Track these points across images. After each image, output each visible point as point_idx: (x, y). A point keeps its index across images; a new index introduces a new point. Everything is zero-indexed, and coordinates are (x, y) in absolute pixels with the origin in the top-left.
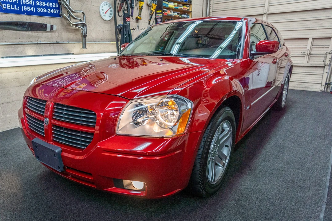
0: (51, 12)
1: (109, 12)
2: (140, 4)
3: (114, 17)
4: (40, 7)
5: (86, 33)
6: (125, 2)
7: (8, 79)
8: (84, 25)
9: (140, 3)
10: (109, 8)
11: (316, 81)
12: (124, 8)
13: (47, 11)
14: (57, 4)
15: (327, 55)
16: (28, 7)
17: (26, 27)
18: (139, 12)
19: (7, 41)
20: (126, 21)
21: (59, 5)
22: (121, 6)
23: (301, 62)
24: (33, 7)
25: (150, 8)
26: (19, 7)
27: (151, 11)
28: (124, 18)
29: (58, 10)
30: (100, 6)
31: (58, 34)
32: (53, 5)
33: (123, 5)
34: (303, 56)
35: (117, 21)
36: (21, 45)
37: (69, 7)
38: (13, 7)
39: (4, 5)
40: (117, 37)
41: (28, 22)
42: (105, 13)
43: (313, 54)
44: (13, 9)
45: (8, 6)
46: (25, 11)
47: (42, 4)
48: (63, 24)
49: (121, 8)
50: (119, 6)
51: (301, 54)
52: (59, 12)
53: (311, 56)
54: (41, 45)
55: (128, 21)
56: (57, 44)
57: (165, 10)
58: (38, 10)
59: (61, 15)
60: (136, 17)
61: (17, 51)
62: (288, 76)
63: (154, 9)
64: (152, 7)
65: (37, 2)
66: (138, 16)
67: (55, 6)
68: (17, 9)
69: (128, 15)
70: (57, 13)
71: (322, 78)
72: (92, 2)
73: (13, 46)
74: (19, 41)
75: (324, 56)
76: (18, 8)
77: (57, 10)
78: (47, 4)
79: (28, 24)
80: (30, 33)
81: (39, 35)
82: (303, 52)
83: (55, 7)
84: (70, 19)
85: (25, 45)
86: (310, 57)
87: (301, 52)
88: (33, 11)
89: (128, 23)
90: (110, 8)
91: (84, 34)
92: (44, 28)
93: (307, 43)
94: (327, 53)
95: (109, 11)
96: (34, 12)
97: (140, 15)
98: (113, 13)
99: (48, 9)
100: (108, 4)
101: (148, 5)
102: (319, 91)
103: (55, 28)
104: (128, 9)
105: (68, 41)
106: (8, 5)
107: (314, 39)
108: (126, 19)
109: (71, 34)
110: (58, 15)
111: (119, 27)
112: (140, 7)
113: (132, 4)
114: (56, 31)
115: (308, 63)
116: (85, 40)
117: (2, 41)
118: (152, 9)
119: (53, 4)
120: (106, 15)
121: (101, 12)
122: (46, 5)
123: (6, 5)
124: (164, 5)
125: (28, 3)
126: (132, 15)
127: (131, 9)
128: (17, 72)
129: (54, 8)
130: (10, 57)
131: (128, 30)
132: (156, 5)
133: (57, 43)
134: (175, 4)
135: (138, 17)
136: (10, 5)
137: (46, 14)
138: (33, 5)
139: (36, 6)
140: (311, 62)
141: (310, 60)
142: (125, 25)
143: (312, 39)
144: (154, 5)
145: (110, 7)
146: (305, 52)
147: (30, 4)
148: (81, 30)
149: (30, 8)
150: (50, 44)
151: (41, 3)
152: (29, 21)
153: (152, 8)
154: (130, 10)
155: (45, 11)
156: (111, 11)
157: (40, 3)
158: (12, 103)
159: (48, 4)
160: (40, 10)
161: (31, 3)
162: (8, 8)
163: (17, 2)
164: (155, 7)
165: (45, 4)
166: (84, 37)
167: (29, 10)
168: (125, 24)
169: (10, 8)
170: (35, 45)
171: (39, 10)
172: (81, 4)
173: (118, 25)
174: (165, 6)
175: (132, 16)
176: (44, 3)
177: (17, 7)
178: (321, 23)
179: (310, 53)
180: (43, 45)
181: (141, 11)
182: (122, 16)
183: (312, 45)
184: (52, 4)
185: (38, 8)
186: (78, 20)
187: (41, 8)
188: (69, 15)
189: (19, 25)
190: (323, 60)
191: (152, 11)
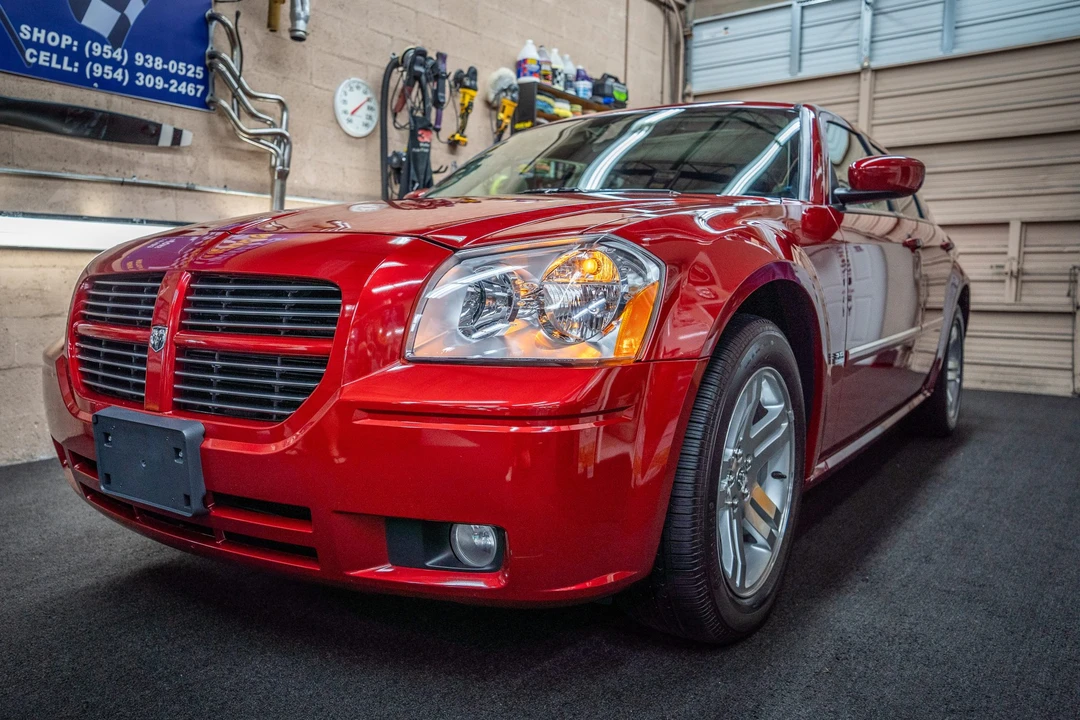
0: (180, 89)
1: (363, 111)
2: (464, 97)
3: (379, 127)
4: (146, 71)
5: (287, 163)
6: (417, 84)
7: (5, 288)
8: (281, 138)
9: (464, 94)
10: (365, 97)
11: (1054, 362)
12: (413, 100)
13: (166, 86)
14: (199, 69)
15: (1076, 275)
16: (107, 67)
17: (93, 124)
18: (460, 121)
19: (21, 162)
20: (420, 139)
21: (206, 71)
22: (404, 96)
23: (994, 299)
24: (124, 68)
25: (494, 113)
26: (76, 64)
27: (499, 122)
28: (411, 131)
29: (201, 88)
30: (337, 88)
31: (194, 159)
32: (188, 70)
33: (410, 92)
34: (996, 278)
35: (390, 142)
36: (67, 183)
37: (238, 81)
38: (60, 61)
39: (29, 52)
40: (387, 191)
41: (101, 111)
42: (353, 113)
43: (1029, 271)
44: (59, 67)
45: (42, 58)
46: (94, 79)
47: (154, 62)
48: (213, 132)
49: (405, 102)
50: (396, 98)
51: (991, 271)
52: (205, 93)
53: (1026, 278)
54: (135, 189)
55: (426, 139)
56: (188, 193)
57: (542, 120)
58: (137, 78)
59: (211, 102)
60: (449, 135)
61: (51, 200)
62: (958, 320)
63: (508, 117)
64: (501, 109)
65: (138, 54)
66: (458, 132)
67: (195, 73)
68: (70, 69)
69: (425, 123)
70: (199, 95)
71: (1073, 349)
72: (311, 74)
73: (41, 182)
74: (63, 169)
75: (1067, 278)
76: (73, 67)
77: (198, 87)
78: (168, 64)
79: (101, 119)
80: (104, 148)
81: (131, 156)
82: (998, 267)
83: (193, 76)
84: (239, 117)
85: (81, 184)
86: (1023, 282)
87: (992, 267)
88: (123, 80)
89: (426, 148)
90: (369, 100)
91: (279, 168)
92: (152, 135)
93: (1007, 239)
94: (1077, 271)
95: (364, 108)
96: (125, 83)
97: (463, 130)
98: (376, 115)
99: (172, 81)
100: (363, 88)
101: (488, 104)
102: (1069, 395)
103: (187, 139)
104: (424, 106)
105: (225, 187)
106: (42, 53)
107: (1027, 224)
108: (420, 132)
109: (237, 167)
110: (203, 103)
111: (395, 160)
112: (462, 105)
113: (440, 94)
114: (190, 149)
115: (1016, 300)
116: (283, 187)
117: (6, 161)
118: (501, 116)
119: (190, 66)
120: (354, 118)
121: (340, 107)
122: (165, 67)
123: (35, 53)
124: (539, 106)
125: (109, 56)
126: (438, 127)
127: (434, 111)
128: (41, 270)
129: (189, 80)
130: (25, 215)
131: (422, 167)
132: (516, 105)
133: (188, 189)
134: (574, 109)
135: (457, 137)
136: (48, 54)
137: (163, 96)
138: (124, 63)
139: (132, 68)
140: (1025, 299)
141: (1024, 292)
142: (415, 154)
143: (1019, 224)
144: (510, 102)
145: (369, 95)
146: (1002, 267)
147: (115, 59)
148: (272, 153)
149: (114, 71)
150: (166, 191)
151: (150, 61)
152: (105, 109)
153: (503, 112)
154: (430, 110)
155: (160, 84)
156: (370, 108)
157: (146, 60)
158: (7, 373)
159: (173, 66)
160: (144, 80)
161: (119, 58)
162: (41, 62)
163: (75, 49)
164: (510, 110)
165: (163, 64)
166: (279, 177)
167: (109, 77)
168: (414, 150)
169: (47, 64)
170: (114, 186)
171: (141, 79)
172: (278, 78)
173: (390, 154)
174: (542, 111)
175: (438, 130)
176: (159, 61)
177: (71, 64)
178: (1042, 176)
179: (1019, 270)
180: (142, 189)
181: (467, 116)
182: (408, 126)
183: (1023, 242)
184: (186, 67)
185: (138, 74)
186: (265, 121)
187: (149, 76)
188: (238, 103)
189: (72, 115)
190: (1065, 292)
191: (502, 121)
